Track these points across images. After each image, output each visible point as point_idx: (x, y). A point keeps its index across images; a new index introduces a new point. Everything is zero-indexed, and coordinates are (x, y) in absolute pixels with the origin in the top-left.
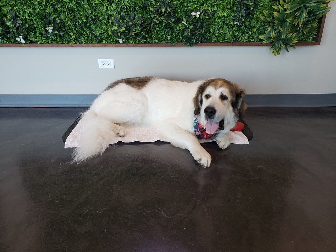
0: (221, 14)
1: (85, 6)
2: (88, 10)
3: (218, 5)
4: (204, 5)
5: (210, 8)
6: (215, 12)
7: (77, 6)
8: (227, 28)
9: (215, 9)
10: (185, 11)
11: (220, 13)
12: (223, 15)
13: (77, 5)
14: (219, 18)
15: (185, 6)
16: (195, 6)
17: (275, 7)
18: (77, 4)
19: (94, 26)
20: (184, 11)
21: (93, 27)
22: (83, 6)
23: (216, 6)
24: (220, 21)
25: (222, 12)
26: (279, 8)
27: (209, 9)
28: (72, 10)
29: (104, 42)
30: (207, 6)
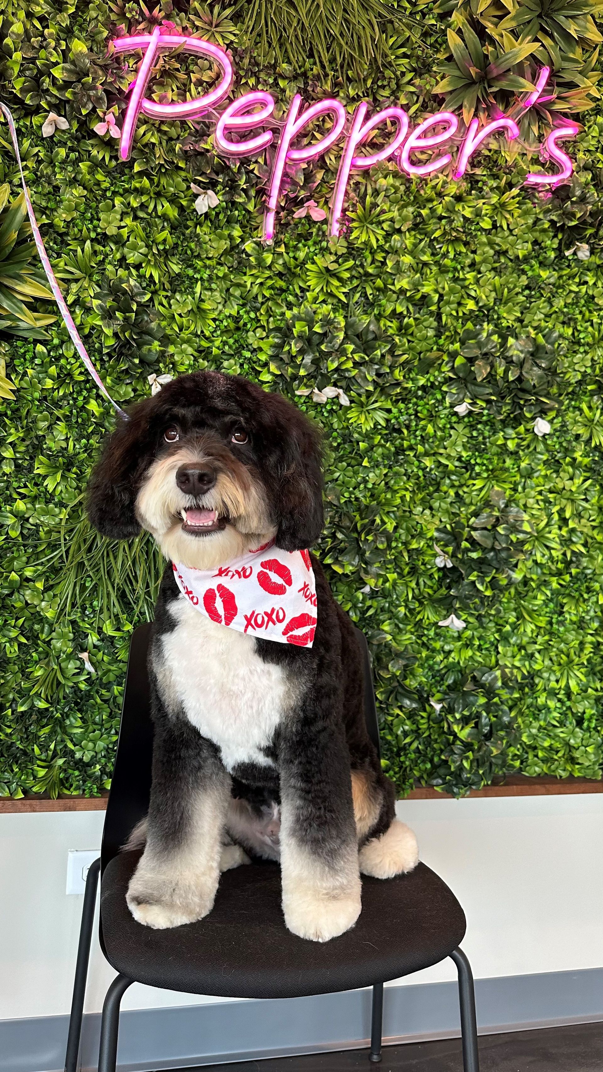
0: (557, 681)
1: (57, 644)
2: (64, 660)
3: (544, 651)
4: (500, 649)
5: (520, 660)
6: (538, 673)
7: (20, 645)
8: (577, 729)
9: (537, 667)
10: (436, 667)
11: (553, 678)
12: (563, 684)
13: (23, 640)
14: (552, 693)
15: (434, 650)
16: (470, 653)
18: (23, 635)
19: (79, 723)
20: (431, 668)
21: (72, 726)
22: (48, 643)
23: (537, 655)
24: (552, 704)
25: (562, 674)
27: (517, 664)
30: (509, 654)
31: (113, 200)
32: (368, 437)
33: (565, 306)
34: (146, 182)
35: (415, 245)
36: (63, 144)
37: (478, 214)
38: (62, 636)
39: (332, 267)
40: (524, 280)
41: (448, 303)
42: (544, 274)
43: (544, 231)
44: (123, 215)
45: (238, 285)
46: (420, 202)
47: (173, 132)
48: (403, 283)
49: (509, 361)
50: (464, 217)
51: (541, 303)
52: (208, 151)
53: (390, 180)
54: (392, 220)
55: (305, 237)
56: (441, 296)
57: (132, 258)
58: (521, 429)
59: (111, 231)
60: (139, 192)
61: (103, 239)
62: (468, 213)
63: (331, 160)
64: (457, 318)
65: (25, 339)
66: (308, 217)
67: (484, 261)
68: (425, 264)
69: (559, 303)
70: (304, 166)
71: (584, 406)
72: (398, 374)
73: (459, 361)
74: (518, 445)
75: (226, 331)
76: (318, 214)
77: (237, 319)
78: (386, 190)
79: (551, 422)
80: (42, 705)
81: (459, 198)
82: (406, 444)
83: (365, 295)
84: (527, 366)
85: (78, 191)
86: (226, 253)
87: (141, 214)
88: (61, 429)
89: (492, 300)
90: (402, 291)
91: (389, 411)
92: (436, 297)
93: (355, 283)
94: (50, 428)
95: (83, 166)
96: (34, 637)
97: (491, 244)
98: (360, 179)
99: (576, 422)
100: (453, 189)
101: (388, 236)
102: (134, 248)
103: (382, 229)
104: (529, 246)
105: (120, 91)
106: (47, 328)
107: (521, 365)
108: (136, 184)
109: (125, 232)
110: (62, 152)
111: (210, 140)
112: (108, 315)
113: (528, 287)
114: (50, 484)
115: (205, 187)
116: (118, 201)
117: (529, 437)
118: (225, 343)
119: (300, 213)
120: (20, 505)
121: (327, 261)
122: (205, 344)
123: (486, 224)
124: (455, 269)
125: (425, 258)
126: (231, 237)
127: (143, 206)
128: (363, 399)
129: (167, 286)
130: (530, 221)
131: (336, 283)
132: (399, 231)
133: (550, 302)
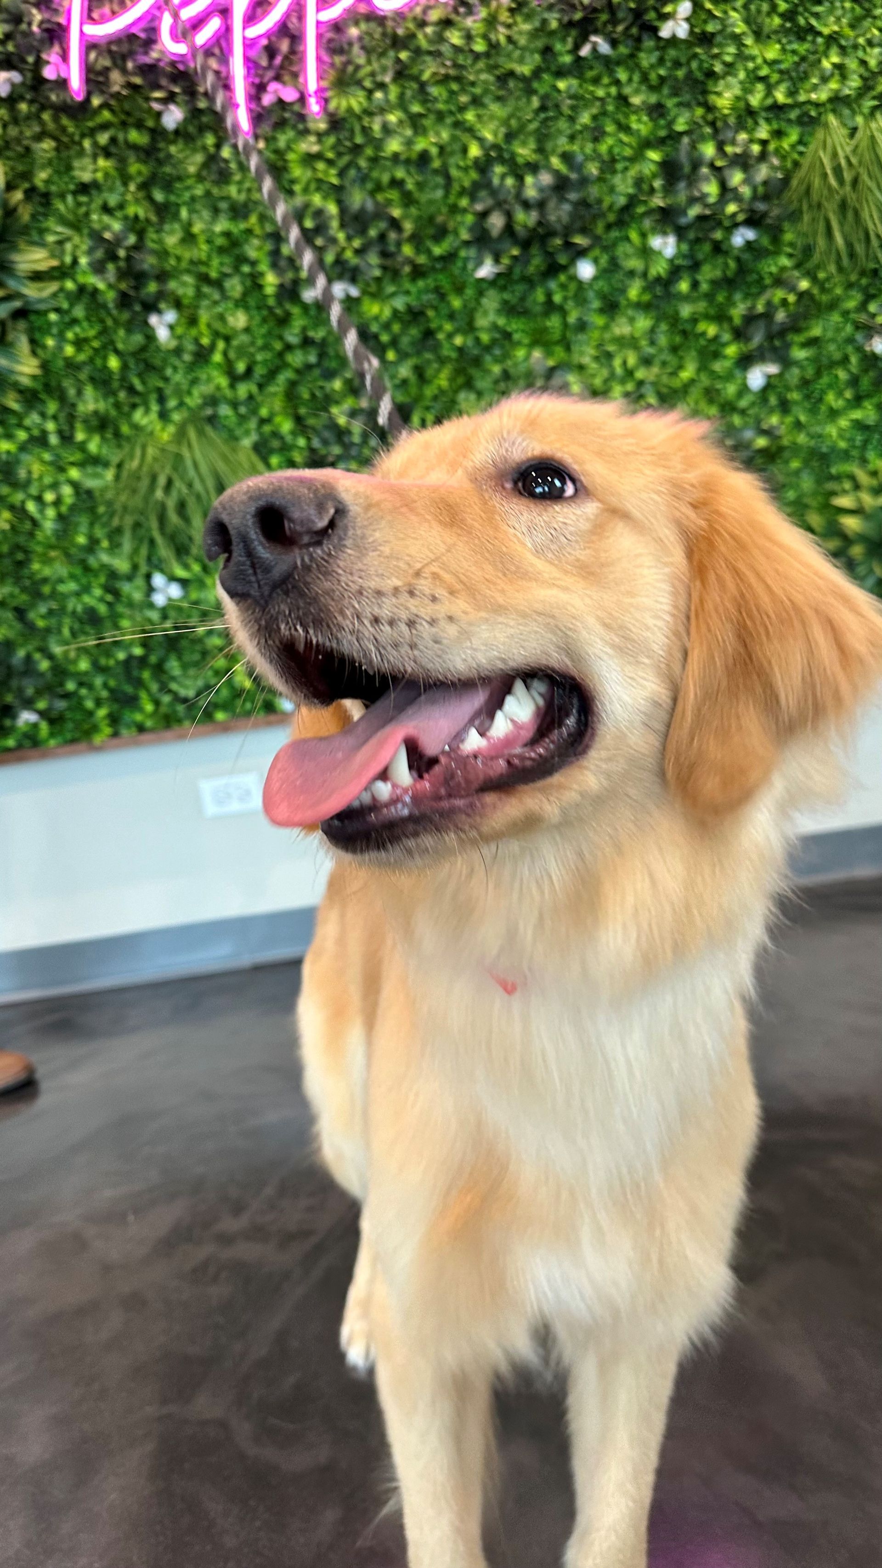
17: (844, 502)
26: (859, 500)
28: (92, 619)
29: (220, 716)
31: (80, 144)
32: (387, 326)
33: (595, 118)
34: (106, 115)
35: (401, 96)
36: (22, 98)
37: (469, 37)
38: (138, 588)
39: (315, 149)
40: (535, 102)
41: (452, 153)
42: (562, 85)
43: (552, 33)
44: (95, 157)
45: (223, 198)
46: (397, 42)
47: (125, 48)
48: (394, 145)
49: (526, 205)
50: (454, 46)
51: (562, 124)
52: (159, 60)
53: (363, 26)
54: (373, 74)
55: (281, 124)
56: (442, 149)
57: (113, 200)
58: (563, 278)
59: (86, 177)
60: (105, 127)
61: (84, 188)
62: (455, 38)
63: (293, 24)
64: (465, 169)
65: (37, 312)
66: (281, 102)
67: (486, 91)
68: (421, 115)
69: (585, 118)
70: (265, 42)
71: (634, 235)
72: (407, 250)
73: (469, 219)
74: (565, 299)
75: (221, 250)
76: (289, 95)
77: (227, 234)
78: (360, 39)
79: (596, 261)
80: (138, 651)
81: (447, 23)
82: (433, 325)
83: (359, 169)
84: (552, 204)
85: (47, 145)
86: (205, 165)
87: (113, 150)
88: (89, 391)
89: (501, 136)
90: (396, 157)
91: (408, 293)
92: (434, 151)
93: (346, 159)
94: (80, 393)
95: (46, 116)
96: (116, 593)
97: (491, 68)
98: (330, 35)
99: (627, 256)
100: (434, 16)
101: (370, 92)
102: (111, 190)
103: (364, 88)
104: (537, 57)
105: (59, 24)
106: (55, 295)
107: (541, 205)
108: (99, 120)
109: (99, 176)
110: (23, 107)
111: (157, 47)
112: (98, 268)
113: (543, 108)
114: (93, 447)
115: (165, 101)
116: (87, 144)
117: (573, 287)
118: (222, 264)
119: (267, 99)
120: (74, 473)
121: (309, 145)
122: (203, 269)
123: (479, 46)
124: (451, 113)
125: (416, 108)
126: (204, 148)
127: (113, 140)
128: (373, 288)
129: (154, 218)
130: (537, 24)
131: (321, 166)
132: (382, 86)
133: (572, 119)
